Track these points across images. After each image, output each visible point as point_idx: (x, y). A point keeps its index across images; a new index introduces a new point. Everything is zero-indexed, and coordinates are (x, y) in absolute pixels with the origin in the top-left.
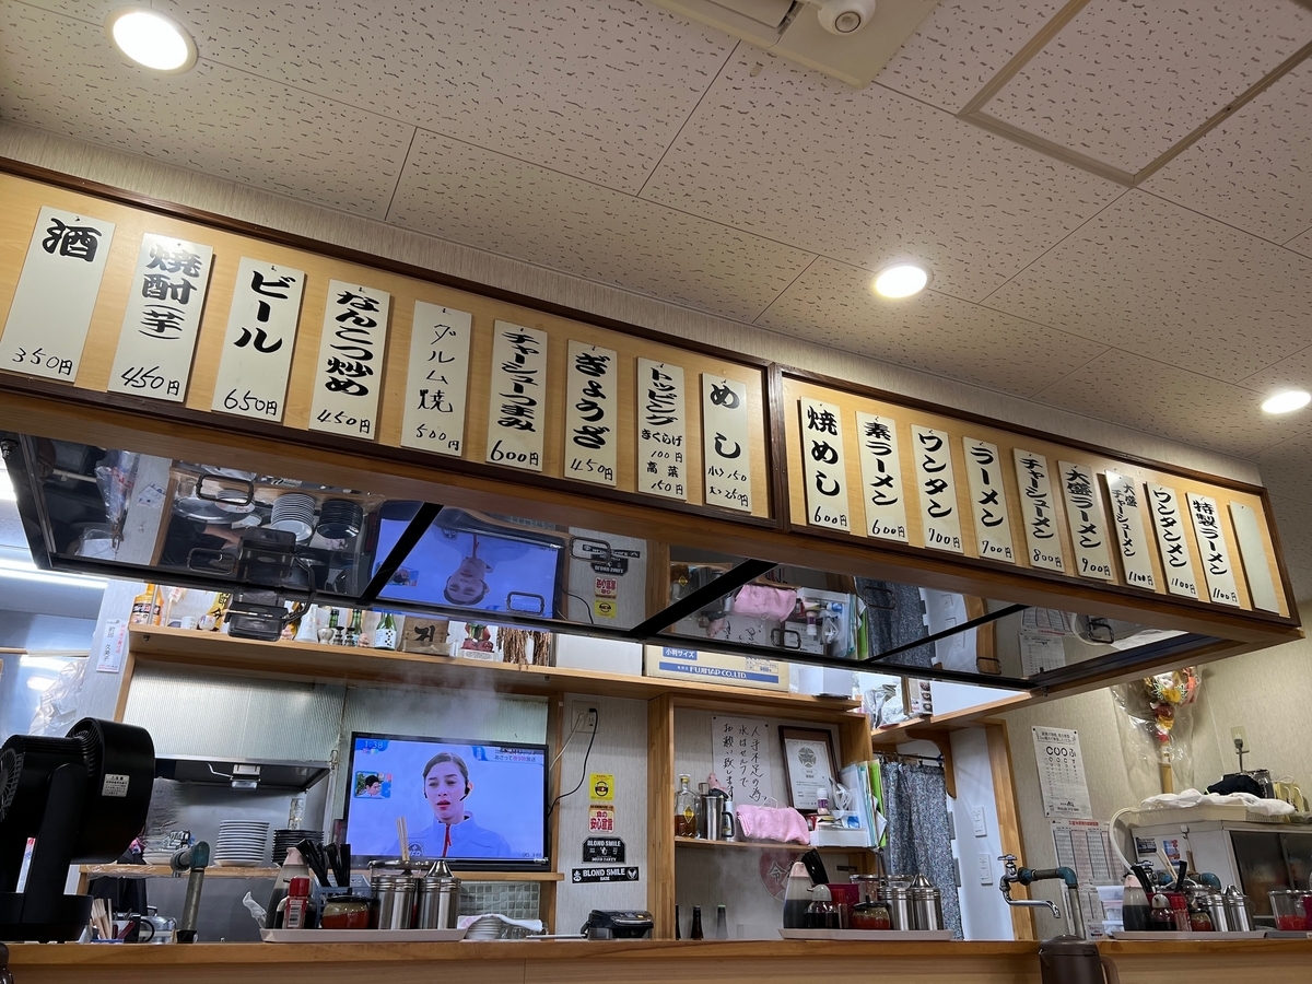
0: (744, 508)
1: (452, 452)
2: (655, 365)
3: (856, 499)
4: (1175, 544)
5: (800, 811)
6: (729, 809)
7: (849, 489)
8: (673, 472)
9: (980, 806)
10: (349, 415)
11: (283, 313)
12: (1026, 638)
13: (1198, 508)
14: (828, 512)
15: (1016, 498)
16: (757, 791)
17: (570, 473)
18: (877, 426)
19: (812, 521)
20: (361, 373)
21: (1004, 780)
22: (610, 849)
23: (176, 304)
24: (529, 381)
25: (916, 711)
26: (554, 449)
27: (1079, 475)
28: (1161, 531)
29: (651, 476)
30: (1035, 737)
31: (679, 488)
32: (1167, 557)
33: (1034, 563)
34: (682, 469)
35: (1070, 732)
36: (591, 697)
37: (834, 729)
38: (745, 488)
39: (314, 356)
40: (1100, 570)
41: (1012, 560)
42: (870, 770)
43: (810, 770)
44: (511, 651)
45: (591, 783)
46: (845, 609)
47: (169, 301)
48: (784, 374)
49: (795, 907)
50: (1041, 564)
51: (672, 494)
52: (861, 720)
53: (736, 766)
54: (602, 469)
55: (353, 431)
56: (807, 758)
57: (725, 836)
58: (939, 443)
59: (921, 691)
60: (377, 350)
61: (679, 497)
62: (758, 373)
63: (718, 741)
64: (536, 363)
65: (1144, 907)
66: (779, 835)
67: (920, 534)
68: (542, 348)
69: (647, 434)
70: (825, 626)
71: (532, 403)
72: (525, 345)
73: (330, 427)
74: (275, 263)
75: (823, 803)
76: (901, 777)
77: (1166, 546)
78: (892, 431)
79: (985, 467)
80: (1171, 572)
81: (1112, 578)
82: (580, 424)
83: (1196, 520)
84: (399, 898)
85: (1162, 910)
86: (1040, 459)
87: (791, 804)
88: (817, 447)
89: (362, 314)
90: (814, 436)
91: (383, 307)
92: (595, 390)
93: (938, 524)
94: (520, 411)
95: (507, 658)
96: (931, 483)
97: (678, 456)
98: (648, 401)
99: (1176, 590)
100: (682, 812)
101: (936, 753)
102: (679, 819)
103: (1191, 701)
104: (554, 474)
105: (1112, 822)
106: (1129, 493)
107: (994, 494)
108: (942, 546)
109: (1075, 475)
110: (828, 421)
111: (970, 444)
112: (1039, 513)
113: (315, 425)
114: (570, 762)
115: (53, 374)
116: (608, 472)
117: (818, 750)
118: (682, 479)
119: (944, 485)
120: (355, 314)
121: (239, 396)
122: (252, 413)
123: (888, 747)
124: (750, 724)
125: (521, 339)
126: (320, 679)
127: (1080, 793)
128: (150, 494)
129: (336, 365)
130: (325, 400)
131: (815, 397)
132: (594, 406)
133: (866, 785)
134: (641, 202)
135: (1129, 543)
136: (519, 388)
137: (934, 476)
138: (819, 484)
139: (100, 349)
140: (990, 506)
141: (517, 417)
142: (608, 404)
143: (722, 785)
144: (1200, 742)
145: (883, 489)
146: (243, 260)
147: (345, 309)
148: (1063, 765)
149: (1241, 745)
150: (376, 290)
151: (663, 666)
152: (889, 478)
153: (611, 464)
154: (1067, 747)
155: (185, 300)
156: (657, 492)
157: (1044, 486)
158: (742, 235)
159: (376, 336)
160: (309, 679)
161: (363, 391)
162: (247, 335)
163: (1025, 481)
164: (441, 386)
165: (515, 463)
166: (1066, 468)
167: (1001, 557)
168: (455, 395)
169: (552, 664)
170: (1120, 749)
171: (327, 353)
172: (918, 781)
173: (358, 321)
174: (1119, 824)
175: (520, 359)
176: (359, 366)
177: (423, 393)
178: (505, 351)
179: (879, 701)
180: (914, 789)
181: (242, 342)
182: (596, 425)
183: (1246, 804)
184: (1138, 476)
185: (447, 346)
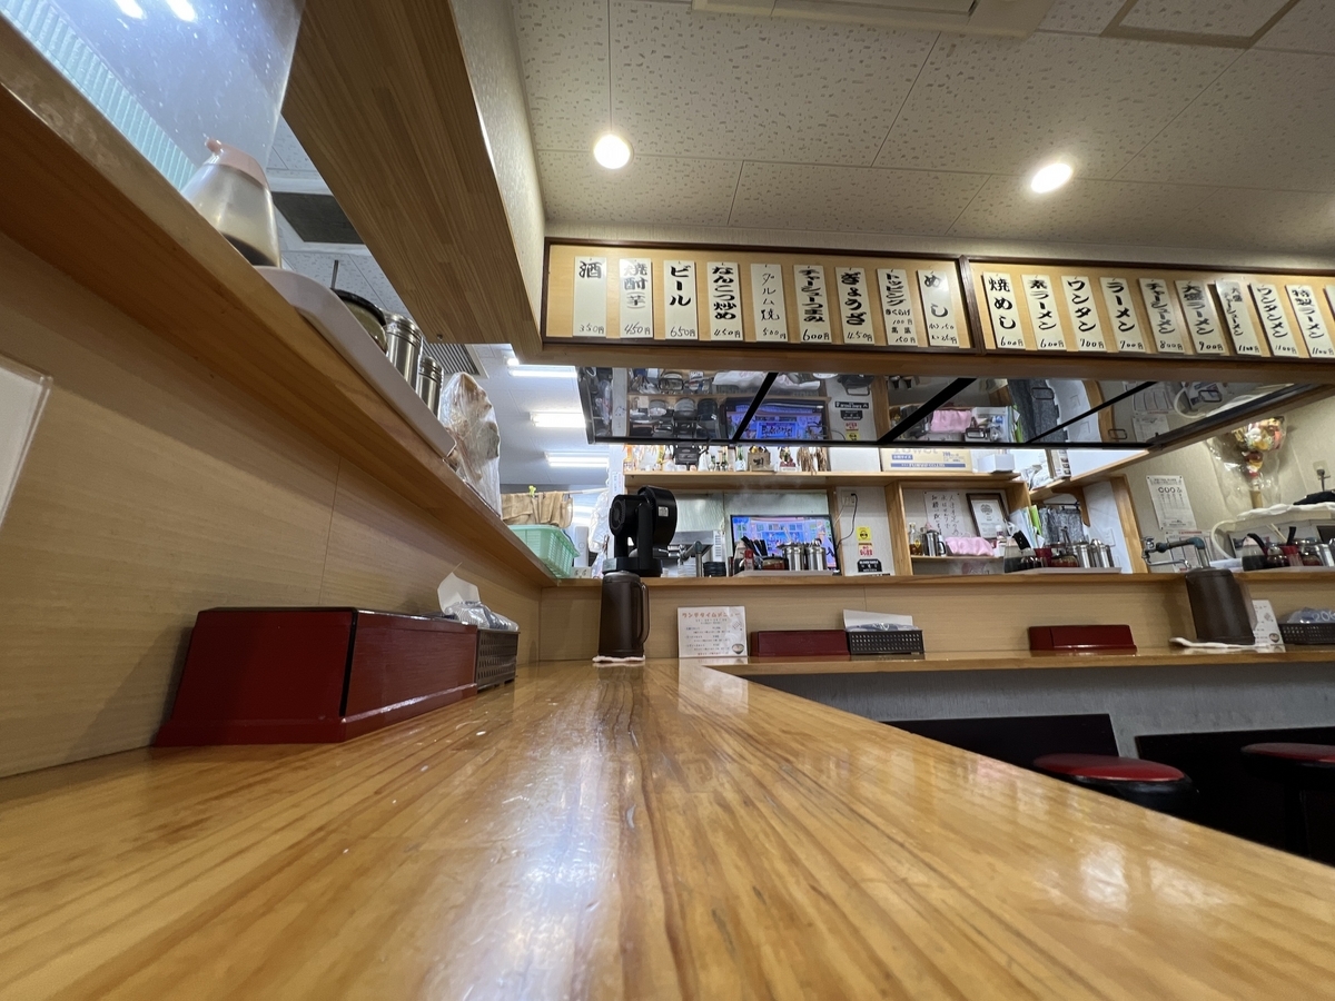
0: (954, 345)
1: (782, 340)
2: (888, 271)
3: (1028, 328)
4: (1277, 322)
5: (987, 539)
6: (941, 540)
7: (1022, 323)
8: (907, 331)
9: (1109, 528)
10: (728, 330)
11: (688, 284)
12: (1138, 420)
13: (1297, 294)
14: (1010, 339)
15: (1143, 310)
16: (956, 531)
17: (847, 341)
18: (1037, 282)
19: (1000, 346)
20: (730, 307)
21: (1127, 511)
22: (873, 566)
23: (640, 290)
24: (817, 294)
25: (1059, 476)
26: (837, 329)
27: (1193, 288)
28: (1264, 315)
29: (896, 336)
30: (1149, 483)
31: (912, 339)
32: (1270, 332)
33: (1160, 350)
34: (912, 328)
35: (1177, 478)
36: (851, 488)
37: (1003, 493)
38: (953, 333)
39: (707, 303)
40: (1214, 347)
41: (1143, 351)
42: (1031, 512)
43: (990, 517)
44: (806, 464)
45: (857, 532)
46: (1005, 420)
47: (637, 289)
48: (970, 261)
49: (1011, 563)
50: (1166, 349)
51: (909, 343)
52: (1021, 485)
53: (942, 519)
54: (865, 335)
55: (732, 338)
56: (986, 510)
57: (940, 554)
58: (1083, 285)
59: (1061, 463)
60: (736, 294)
61: (913, 344)
62: (953, 264)
63: (929, 505)
64: (819, 284)
65: (1261, 557)
66: (974, 552)
67: (1075, 345)
68: (821, 275)
69: (889, 312)
70: (992, 431)
71: (821, 306)
72: (812, 275)
73: (721, 338)
74: (680, 260)
75: (1000, 533)
76: (1050, 518)
77: (1269, 325)
78: (1047, 282)
79: (1118, 294)
80: (1274, 342)
81: (1225, 352)
82: (849, 313)
83: (1295, 303)
84: (797, 557)
85: (1277, 556)
86: (1161, 282)
87: (978, 534)
88: (998, 301)
89: (726, 277)
90: (994, 295)
91: (735, 271)
92: (855, 292)
93: (1087, 336)
94: (815, 312)
95: (804, 470)
96: (1079, 310)
97: (910, 321)
98: (887, 293)
99: (1278, 353)
100: (912, 543)
101: (1074, 501)
102: (911, 546)
103: (1278, 447)
104: (839, 342)
105: (1213, 530)
106: (1236, 293)
107: (1126, 310)
108: (1091, 349)
109: (1189, 288)
110: (1003, 284)
111: (1105, 281)
112: (1163, 317)
113: (714, 338)
114: (845, 522)
115: (596, 334)
116: (869, 337)
117: (994, 505)
118: (913, 334)
119: (1089, 310)
120: (722, 278)
121: (676, 330)
122: (684, 337)
123: (1040, 499)
124: (948, 495)
125: (809, 272)
126: (710, 491)
127: (1187, 514)
128: (620, 411)
129: (718, 306)
130: (716, 324)
131: (993, 271)
132: (855, 301)
133: (1028, 520)
134: (873, 170)
135: (1238, 326)
136: (812, 300)
137: (1080, 306)
138: (1002, 323)
139: (613, 321)
140: (1124, 319)
141: (813, 315)
142: (864, 299)
143: (935, 528)
144: (1285, 476)
145: (1046, 319)
146: (665, 262)
147: (717, 276)
148: (1172, 498)
149: (1323, 473)
150: (730, 262)
151: (893, 465)
152: (1049, 313)
153: (870, 331)
154: (1175, 487)
155: (643, 287)
156: (899, 343)
157: (1164, 299)
158: (939, 174)
159: (735, 287)
160: (704, 492)
161: (733, 316)
162: (674, 299)
163: (1149, 297)
164: (771, 306)
165: (816, 340)
166: (1181, 285)
167: (1136, 349)
168: (779, 310)
169: (829, 470)
170: (1217, 485)
171: (712, 301)
172: (1062, 520)
173: (724, 281)
174: (1218, 532)
175: (810, 283)
176: (729, 304)
177: (763, 312)
178: (801, 281)
179: (1030, 475)
180: (1060, 522)
181: (673, 303)
182: (858, 311)
183: (1330, 509)
184: (1242, 281)
185: (771, 285)
